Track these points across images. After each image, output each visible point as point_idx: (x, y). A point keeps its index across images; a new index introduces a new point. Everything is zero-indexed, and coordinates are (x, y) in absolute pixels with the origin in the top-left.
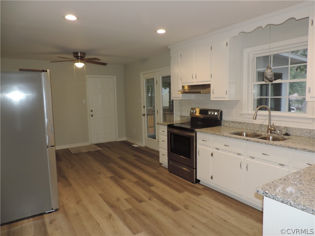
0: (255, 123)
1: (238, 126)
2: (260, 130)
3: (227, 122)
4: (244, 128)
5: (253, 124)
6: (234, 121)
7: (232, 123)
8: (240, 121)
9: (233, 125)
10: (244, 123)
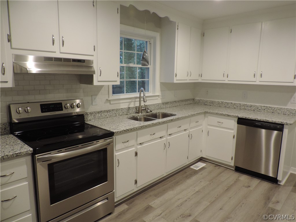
0: (123, 107)
1: (106, 115)
2: (128, 114)
3: (91, 113)
4: (113, 116)
5: (122, 109)
6: (101, 110)
7: (98, 114)
8: (107, 109)
9: (99, 115)
10: (113, 110)
